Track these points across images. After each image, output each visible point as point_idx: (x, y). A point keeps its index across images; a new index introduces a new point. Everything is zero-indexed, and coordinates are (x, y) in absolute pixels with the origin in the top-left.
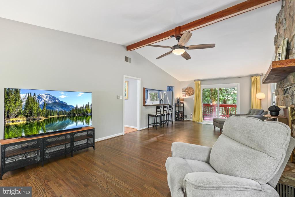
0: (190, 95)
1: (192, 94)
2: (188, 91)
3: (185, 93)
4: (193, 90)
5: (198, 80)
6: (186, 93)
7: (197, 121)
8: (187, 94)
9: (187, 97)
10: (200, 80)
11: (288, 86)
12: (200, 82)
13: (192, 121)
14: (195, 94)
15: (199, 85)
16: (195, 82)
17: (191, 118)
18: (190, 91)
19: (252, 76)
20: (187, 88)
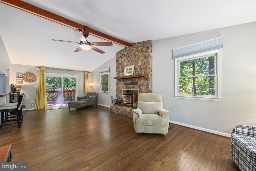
0: (30, 82)
1: (33, 81)
3: (22, 78)
4: (34, 76)
5: (41, 67)
7: (42, 108)
8: (26, 80)
9: (25, 83)
10: (44, 67)
11: (131, 82)
12: (44, 69)
13: (35, 110)
14: (37, 81)
15: (43, 72)
16: (38, 69)
17: (31, 107)
18: (30, 77)
19: (85, 72)
20: (25, 74)
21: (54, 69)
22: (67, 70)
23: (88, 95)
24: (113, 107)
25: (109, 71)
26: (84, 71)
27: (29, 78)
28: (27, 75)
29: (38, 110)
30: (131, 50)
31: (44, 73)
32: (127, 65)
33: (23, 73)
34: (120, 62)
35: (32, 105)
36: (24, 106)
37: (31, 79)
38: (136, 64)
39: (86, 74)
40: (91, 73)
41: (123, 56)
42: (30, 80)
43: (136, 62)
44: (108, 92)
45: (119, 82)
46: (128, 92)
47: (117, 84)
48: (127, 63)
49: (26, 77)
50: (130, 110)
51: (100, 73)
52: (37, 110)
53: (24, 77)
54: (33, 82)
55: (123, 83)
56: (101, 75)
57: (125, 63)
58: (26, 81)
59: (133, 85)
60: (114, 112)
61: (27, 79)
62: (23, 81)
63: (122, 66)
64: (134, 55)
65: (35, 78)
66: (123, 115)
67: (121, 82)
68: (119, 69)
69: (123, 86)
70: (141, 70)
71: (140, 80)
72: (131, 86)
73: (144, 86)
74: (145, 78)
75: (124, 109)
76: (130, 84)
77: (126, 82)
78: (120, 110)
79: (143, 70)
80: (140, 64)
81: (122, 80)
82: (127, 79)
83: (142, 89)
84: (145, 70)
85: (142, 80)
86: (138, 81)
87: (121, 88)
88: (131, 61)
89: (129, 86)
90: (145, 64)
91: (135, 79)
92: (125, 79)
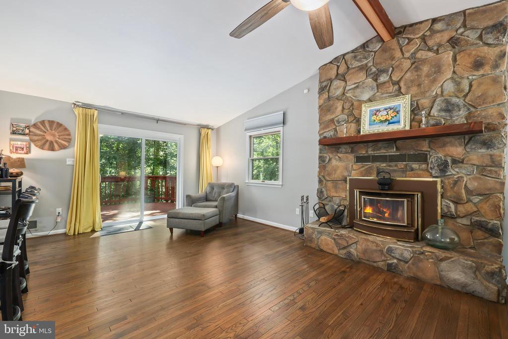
0: (52, 149)
1: (63, 147)
2: (42, 133)
3: (27, 138)
4: (67, 133)
5: (87, 106)
6: (32, 140)
7: (86, 229)
8: (39, 143)
9: (36, 153)
10: (96, 108)
11: (393, 152)
12: (96, 113)
13: (65, 234)
14: (75, 149)
15: (92, 122)
16: (77, 111)
17: (56, 225)
18: (54, 135)
19: (201, 127)
20: (39, 123)
21: (123, 114)
22: (158, 120)
23: (213, 189)
24: (321, 233)
25: (284, 123)
26: (198, 125)
27: (49, 138)
28: (45, 127)
29: (74, 234)
30: (391, 49)
31: (95, 126)
32: (370, 100)
33: (31, 121)
34: (339, 92)
35: (59, 220)
36: (33, 225)
37: (56, 142)
38: (423, 94)
39: (204, 131)
40: (215, 130)
41: (350, 72)
42: (53, 144)
43: (419, 85)
44: (279, 182)
45: (332, 153)
46: (387, 187)
47: (321, 159)
48: (372, 93)
49: (40, 135)
50: (414, 252)
51: (246, 130)
52: (72, 234)
53: (36, 135)
54: (61, 149)
55: (351, 157)
56: (250, 136)
57: (362, 93)
58: (42, 147)
59: (401, 165)
60: (325, 248)
61: (43, 141)
62: (33, 145)
63: (347, 106)
64: (407, 64)
65: (67, 137)
66: (375, 264)
67: (340, 155)
68: (334, 112)
69: (351, 165)
70: (447, 110)
71: (441, 147)
72: (388, 168)
73: (466, 166)
74: (470, 139)
75: (380, 243)
76: (383, 159)
77: (363, 154)
78: (355, 244)
79: (462, 109)
80: (442, 92)
81: (346, 146)
82: (369, 144)
83: (455, 177)
84: (472, 109)
85: (457, 146)
86: (429, 150)
87: (338, 172)
88: (395, 83)
89: (382, 165)
90: (474, 88)
91: (413, 144)
92: (362, 145)
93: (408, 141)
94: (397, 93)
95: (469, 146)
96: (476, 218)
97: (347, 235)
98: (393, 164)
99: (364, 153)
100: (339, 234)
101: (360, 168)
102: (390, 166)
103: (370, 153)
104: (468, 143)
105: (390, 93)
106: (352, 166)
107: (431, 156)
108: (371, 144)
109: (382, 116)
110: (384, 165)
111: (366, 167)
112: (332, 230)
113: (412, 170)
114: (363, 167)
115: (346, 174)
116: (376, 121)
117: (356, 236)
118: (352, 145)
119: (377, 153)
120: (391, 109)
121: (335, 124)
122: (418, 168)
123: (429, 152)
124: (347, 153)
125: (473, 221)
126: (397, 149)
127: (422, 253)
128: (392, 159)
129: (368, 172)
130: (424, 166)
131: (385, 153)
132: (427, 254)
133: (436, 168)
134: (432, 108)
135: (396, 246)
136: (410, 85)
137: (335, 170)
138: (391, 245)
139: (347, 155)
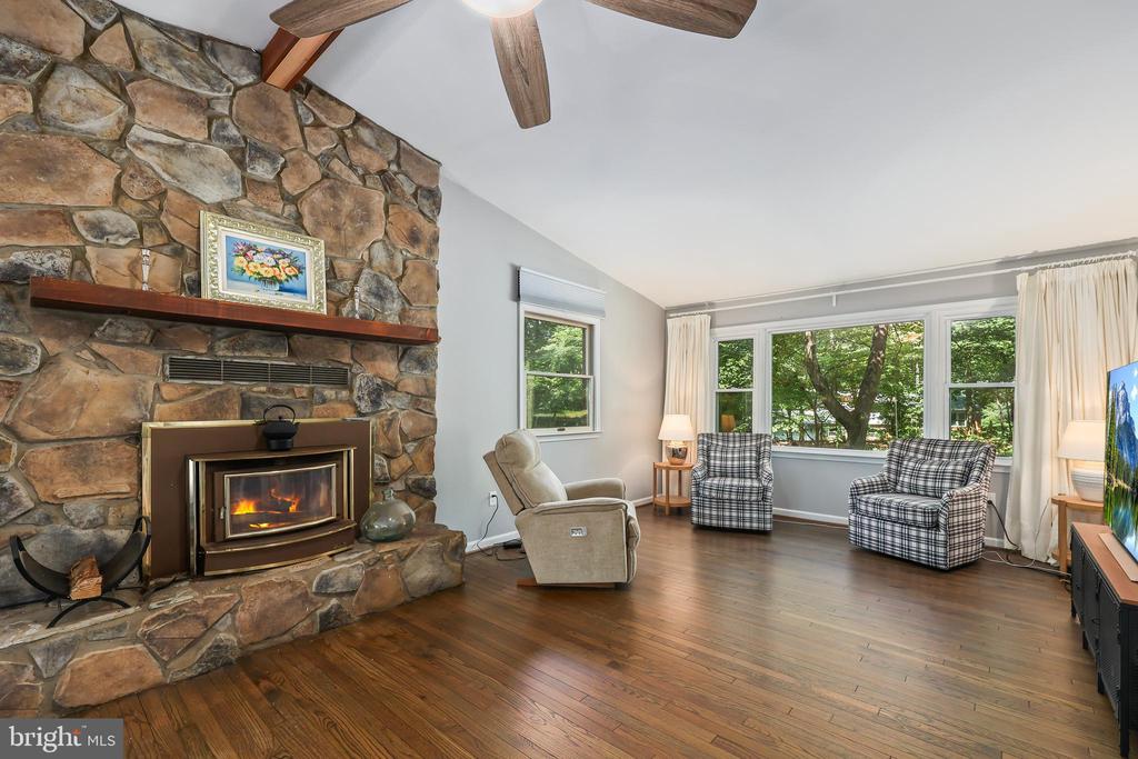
30: (279, 110)
32: (223, 209)
38: (344, 249)
41: (147, 84)
45: (60, 337)
48: (229, 192)
50: (366, 565)
55: (153, 359)
57: (198, 175)
63: (135, 188)
66: (287, 636)
67: (101, 348)
69: (152, 384)
70: (378, 296)
71: (369, 360)
72: (272, 396)
73: (400, 394)
74: (404, 352)
75: (300, 578)
76: (257, 372)
77: (201, 355)
78: (229, 615)
79: (396, 301)
80: (371, 260)
81: (132, 322)
82: (219, 329)
83: (389, 413)
84: (407, 306)
85: (389, 362)
86: (351, 362)
87: (97, 407)
88: (289, 199)
89: (255, 389)
90: (409, 271)
91: (327, 346)
92: (193, 328)
93: (317, 339)
94: (292, 222)
95: (403, 363)
96: (414, 477)
97: (200, 601)
98: (281, 386)
99: (204, 351)
100: (166, 611)
101: (186, 395)
102: (275, 392)
103: (220, 353)
104: (402, 357)
105: (277, 216)
106: (157, 388)
107: (355, 375)
108: (222, 331)
109: (263, 264)
110: (263, 389)
111: (211, 393)
112: (130, 611)
113: (324, 401)
114: (198, 392)
115: (132, 414)
116: (248, 273)
117: (230, 591)
118: (158, 323)
119: (241, 357)
120: (285, 256)
121: (77, 233)
122: (334, 397)
123: (351, 366)
124: (133, 344)
125: (410, 482)
126: (292, 353)
127: (379, 560)
128: (279, 375)
129: (215, 408)
130: (344, 394)
131: (261, 358)
132: (385, 557)
133: (366, 397)
134: (356, 282)
135: (335, 568)
136: (321, 219)
137: (83, 402)
138: (325, 572)
139: (139, 352)
